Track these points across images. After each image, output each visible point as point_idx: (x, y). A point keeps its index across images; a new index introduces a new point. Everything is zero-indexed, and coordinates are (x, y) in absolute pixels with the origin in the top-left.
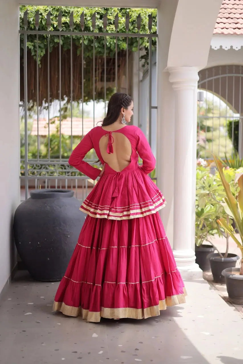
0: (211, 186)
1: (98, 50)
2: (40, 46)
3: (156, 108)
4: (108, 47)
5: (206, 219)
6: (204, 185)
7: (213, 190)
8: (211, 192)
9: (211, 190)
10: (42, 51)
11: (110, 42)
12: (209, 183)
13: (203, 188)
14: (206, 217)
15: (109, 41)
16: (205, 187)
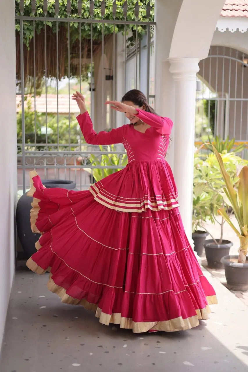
0: (208, 175)
1: (88, 33)
2: (29, 28)
3: (154, 97)
4: (98, 30)
5: (202, 207)
6: (201, 174)
7: (210, 179)
8: (208, 181)
9: (208, 179)
10: (30, 34)
11: (101, 26)
12: (205, 172)
13: (201, 177)
14: (202, 206)
15: (100, 24)
16: (202, 176)
